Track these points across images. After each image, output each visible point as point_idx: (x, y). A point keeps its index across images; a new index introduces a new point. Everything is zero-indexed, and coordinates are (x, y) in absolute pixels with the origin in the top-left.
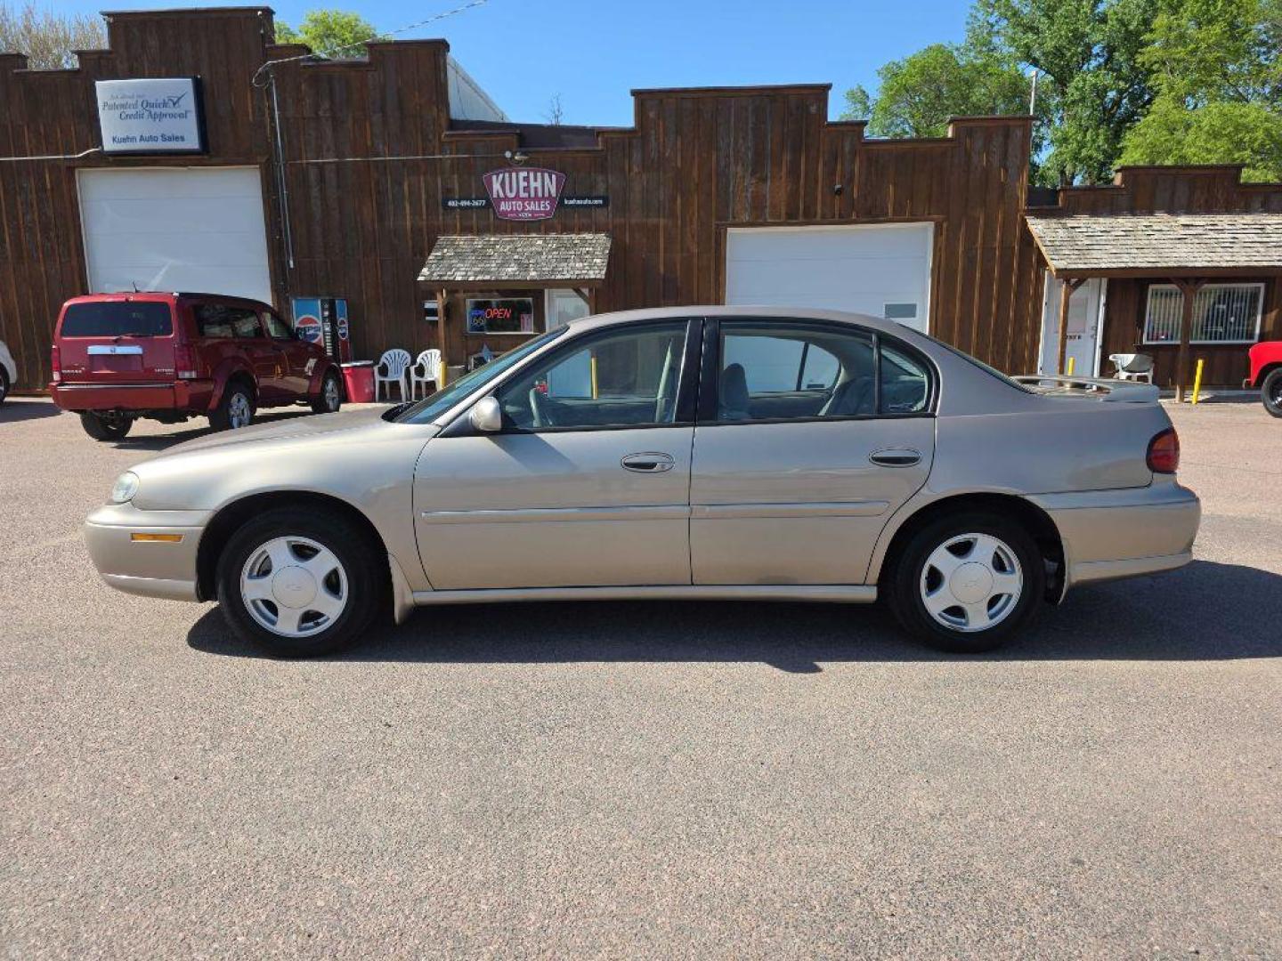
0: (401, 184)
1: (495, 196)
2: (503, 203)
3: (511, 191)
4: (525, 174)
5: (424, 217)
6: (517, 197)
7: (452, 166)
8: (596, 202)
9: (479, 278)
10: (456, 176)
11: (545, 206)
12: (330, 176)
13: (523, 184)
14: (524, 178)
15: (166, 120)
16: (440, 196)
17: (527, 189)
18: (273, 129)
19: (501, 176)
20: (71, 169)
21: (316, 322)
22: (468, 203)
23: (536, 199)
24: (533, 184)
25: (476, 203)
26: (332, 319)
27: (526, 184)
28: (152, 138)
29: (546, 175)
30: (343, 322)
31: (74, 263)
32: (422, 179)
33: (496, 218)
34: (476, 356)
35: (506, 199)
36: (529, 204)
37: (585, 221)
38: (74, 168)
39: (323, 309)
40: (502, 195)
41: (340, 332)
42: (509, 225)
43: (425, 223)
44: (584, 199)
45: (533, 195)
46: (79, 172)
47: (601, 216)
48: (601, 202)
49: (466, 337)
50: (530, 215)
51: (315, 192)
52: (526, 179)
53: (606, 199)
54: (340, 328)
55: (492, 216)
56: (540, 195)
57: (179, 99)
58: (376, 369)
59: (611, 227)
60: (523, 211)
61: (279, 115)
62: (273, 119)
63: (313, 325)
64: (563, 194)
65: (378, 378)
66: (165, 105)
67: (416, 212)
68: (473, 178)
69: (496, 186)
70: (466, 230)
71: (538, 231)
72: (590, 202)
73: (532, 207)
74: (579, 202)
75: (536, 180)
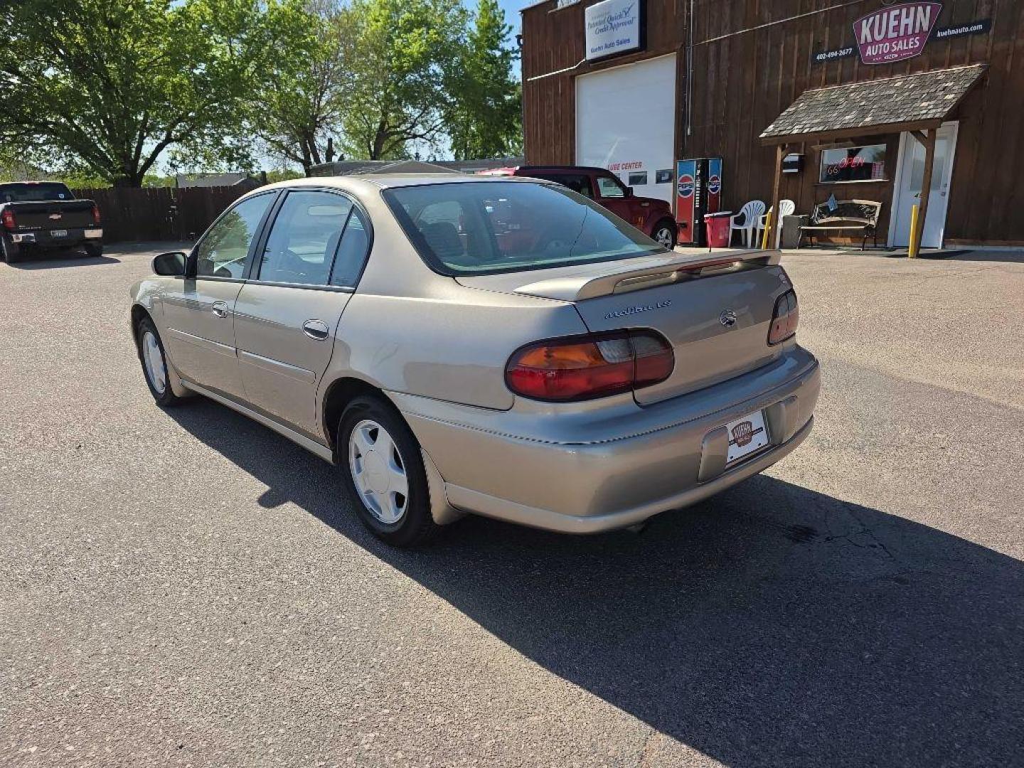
0: (778, 47)
1: (863, 41)
2: (869, 48)
3: (879, 34)
4: (897, 12)
5: (794, 75)
6: (886, 39)
7: (825, 19)
8: (975, 28)
9: (813, 130)
10: (827, 29)
11: (915, 43)
12: (725, 50)
13: (893, 23)
14: (895, 16)
15: (621, 28)
16: (810, 53)
17: (896, 28)
18: (688, 18)
19: (871, 20)
20: (572, 78)
21: (691, 180)
22: (836, 54)
23: (906, 36)
24: (904, 21)
25: (843, 53)
26: (704, 177)
27: (896, 23)
28: (612, 45)
29: (920, 8)
30: (715, 179)
31: (568, 145)
32: (797, 37)
33: (861, 64)
34: (820, 205)
35: (874, 42)
36: (897, 45)
37: (958, 52)
38: (574, 76)
39: (697, 169)
40: (869, 39)
41: (711, 187)
42: (873, 70)
43: (793, 80)
44: (960, 27)
45: (902, 33)
46: (578, 78)
47: (980, 45)
48: (980, 27)
49: (817, 186)
50: (896, 56)
51: (712, 67)
52: (898, 18)
53: (987, 24)
54: (710, 184)
55: (856, 64)
56: (910, 32)
57: (629, 9)
58: (732, 218)
59: (988, 55)
60: (890, 52)
61: (694, 4)
62: (689, 9)
63: (688, 183)
64: (936, 26)
65: (733, 226)
66: (620, 16)
67: (787, 70)
68: (843, 28)
69: (865, 31)
70: (829, 81)
71: (903, 71)
72: (966, 30)
73: (901, 46)
74: (953, 32)
75: (907, 17)
